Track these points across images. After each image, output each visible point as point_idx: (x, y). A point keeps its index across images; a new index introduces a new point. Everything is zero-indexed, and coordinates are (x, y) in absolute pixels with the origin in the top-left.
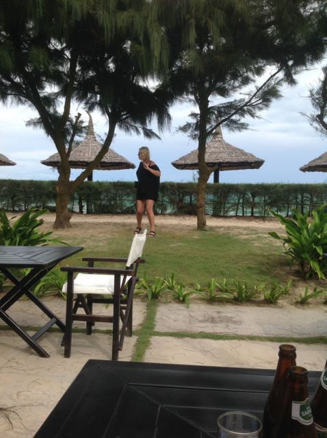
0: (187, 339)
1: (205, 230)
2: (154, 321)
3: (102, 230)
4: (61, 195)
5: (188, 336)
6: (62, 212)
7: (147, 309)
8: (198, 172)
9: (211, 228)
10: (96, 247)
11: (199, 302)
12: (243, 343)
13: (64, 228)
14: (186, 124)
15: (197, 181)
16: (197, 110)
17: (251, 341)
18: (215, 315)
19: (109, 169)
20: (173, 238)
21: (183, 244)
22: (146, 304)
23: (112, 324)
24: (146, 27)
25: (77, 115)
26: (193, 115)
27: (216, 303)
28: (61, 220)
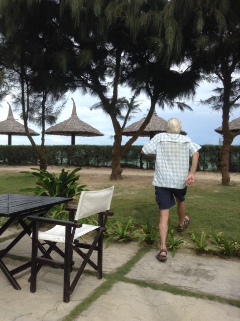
1: (229, 186)
2: (133, 266)
4: (115, 156)
5: (150, 286)
6: (115, 168)
7: (137, 254)
8: (223, 136)
9: (235, 184)
11: (189, 251)
12: (200, 302)
13: (116, 179)
14: (210, 97)
15: (222, 144)
16: (221, 85)
17: (209, 301)
18: (194, 267)
20: (195, 191)
21: (200, 197)
22: (139, 248)
25: (132, 98)
26: (219, 90)
27: (204, 255)
28: (115, 173)
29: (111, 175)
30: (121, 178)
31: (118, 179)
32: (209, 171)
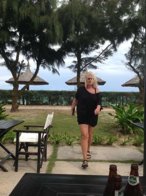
0: (72, 162)
2: (57, 154)
3: (33, 112)
4: (14, 96)
5: (72, 161)
6: (14, 104)
7: (54, 149)
8: (77, 86)
10: (30, 120)
11: (77, 145)
12: (97, 163)
13: (15, 111)
15: (76, 90)
16: (76, 59)
17: (101, 162)
19: (37, 85)
20: (66, 116)
21: (70, 118)
22: (53, 146)
23: (37, 156)
24: (53, 23)
25: (22, 61)
26: (75, 62)
28: (14, 108)
29: (11, 109)
30: (18, 111)
31: (16, 111)
32: (64, 105)
